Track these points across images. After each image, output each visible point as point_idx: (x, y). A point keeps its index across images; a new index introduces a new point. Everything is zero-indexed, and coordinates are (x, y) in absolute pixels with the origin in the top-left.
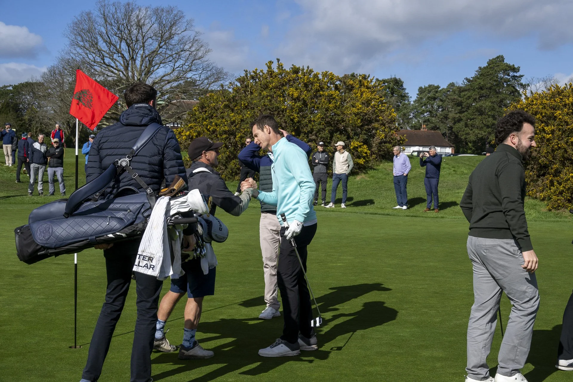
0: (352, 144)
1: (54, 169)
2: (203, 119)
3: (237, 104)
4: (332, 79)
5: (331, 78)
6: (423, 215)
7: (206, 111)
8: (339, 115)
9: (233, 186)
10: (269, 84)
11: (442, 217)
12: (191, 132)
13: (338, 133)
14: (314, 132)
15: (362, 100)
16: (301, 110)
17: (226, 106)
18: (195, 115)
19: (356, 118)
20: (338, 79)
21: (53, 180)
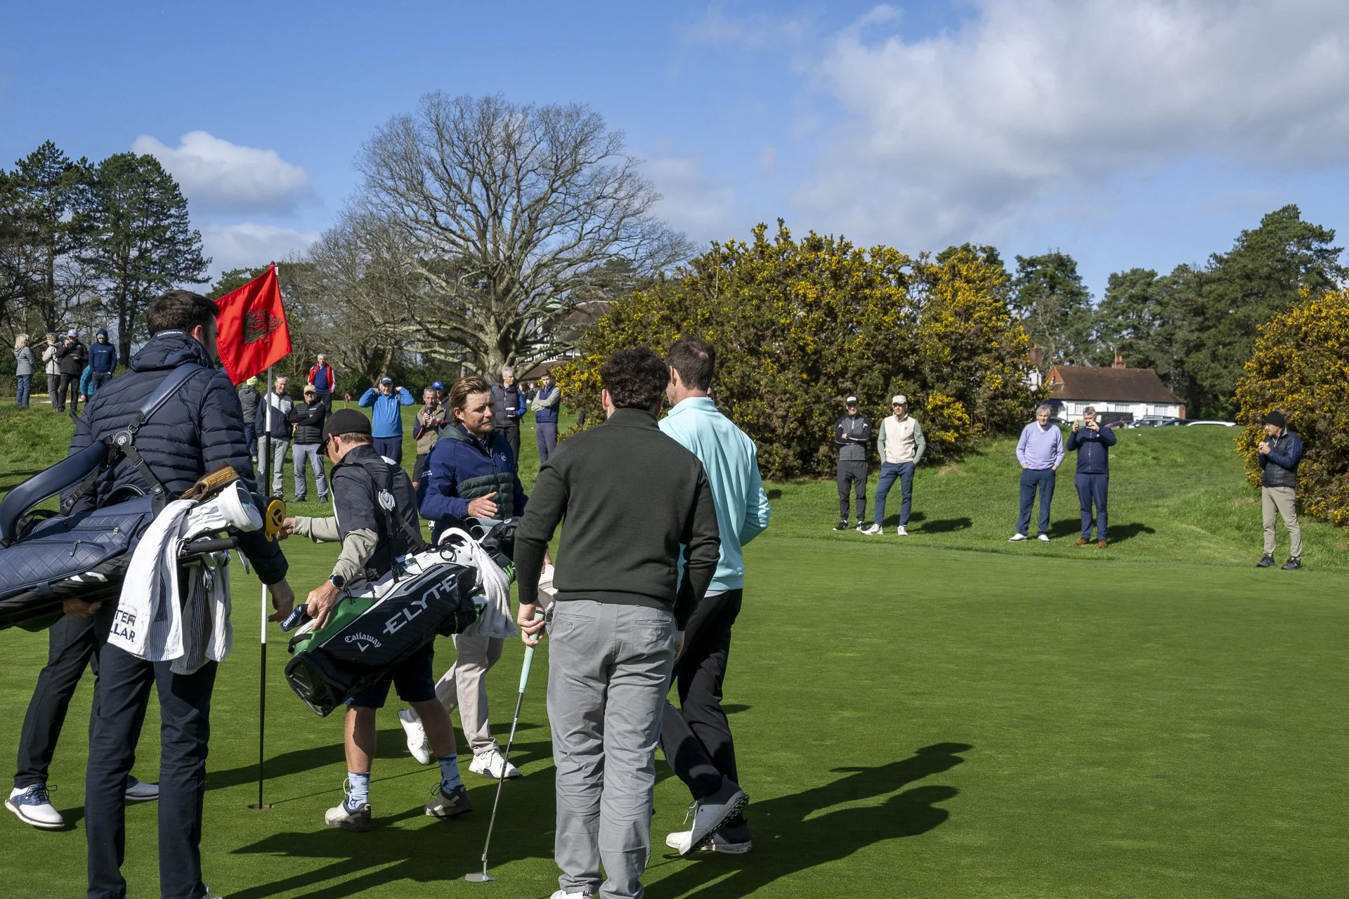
0: (930, 399)
1: (305, 448)
3: (688, 314)
4: (890, 261)
5: (891, 259)
6: (1069, 554)
7: (623, 330)
8: (904, 339)
10: (756, 272)
11: (1110, 559)
12: (591, 374)
13: (901, 376)
14: (849, 375)
15: (955, 306)
16: (820, 327)
17: (666, 319)
18: (603, 336)
19: (940, 345)
20: (906, 262)
21: (304, 471)
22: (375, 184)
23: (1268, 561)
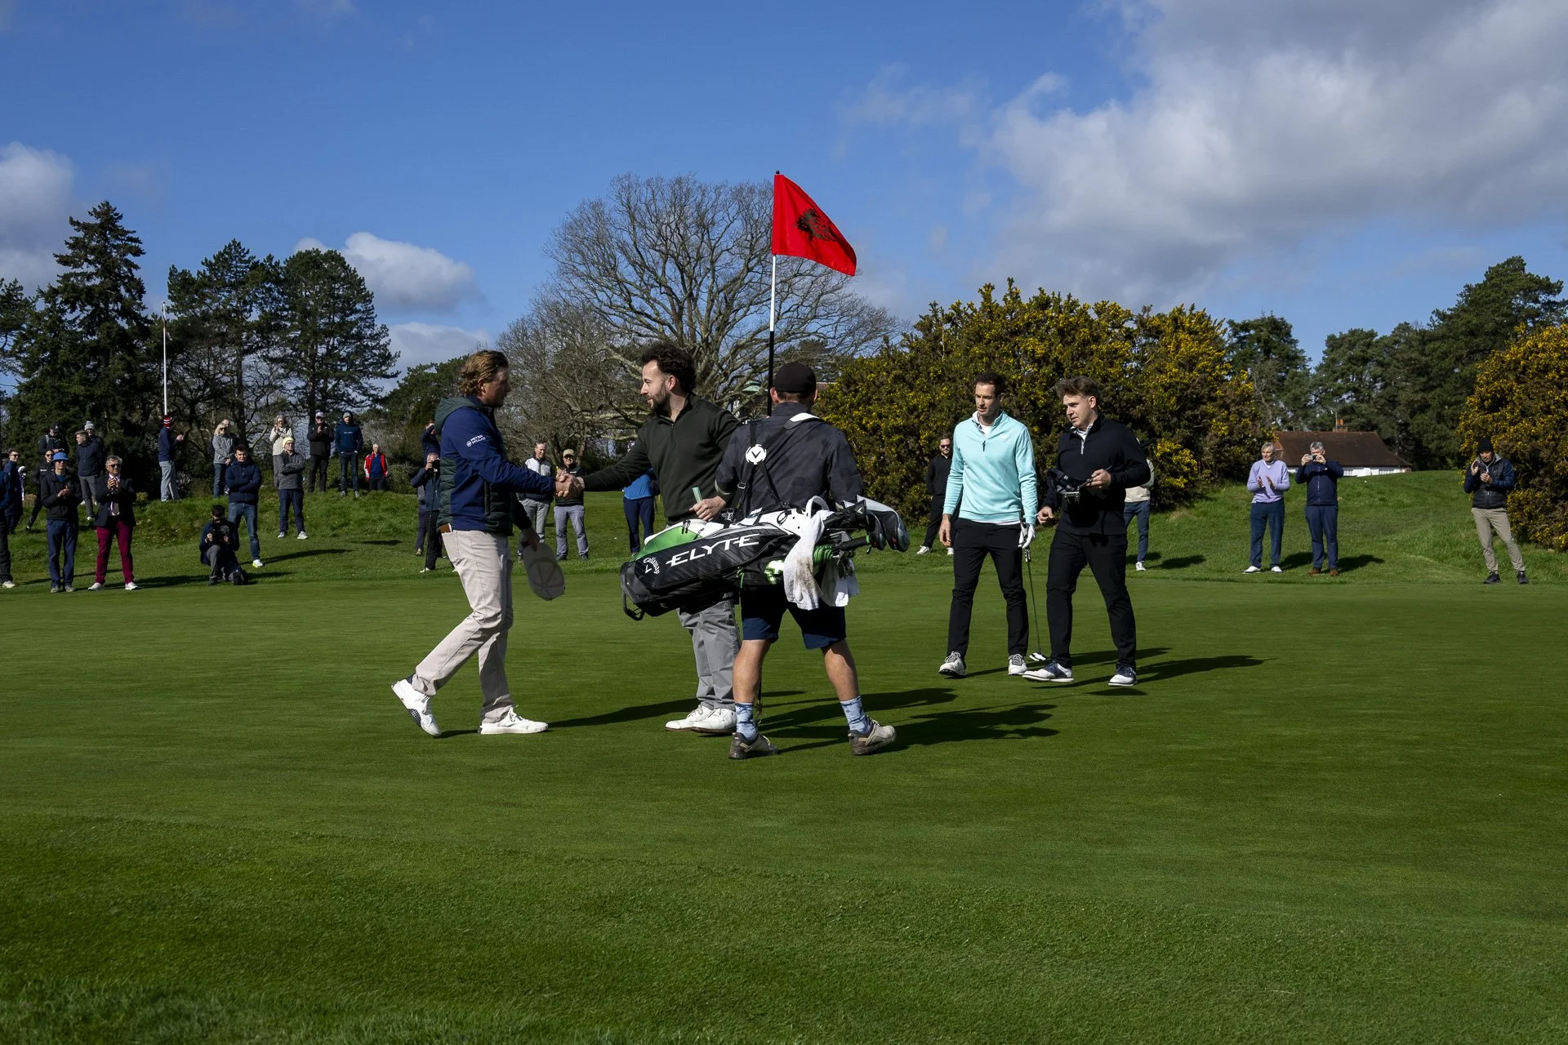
0: (1159, 447)
1: (566, 509)
2: (852, 406)
3: (920, 373)
4: (1115, 316)
5: (1112, 315)
7: (856, 391)
8: (1129, 390)
9: (916, 536)
10: (984, 331)
15: (1179, 358)
17: (897, 379)
19: (1166, 395)
20: (1129, 316)
21: (564, 532)
22: (567, 270)
23: (1495, 578)
